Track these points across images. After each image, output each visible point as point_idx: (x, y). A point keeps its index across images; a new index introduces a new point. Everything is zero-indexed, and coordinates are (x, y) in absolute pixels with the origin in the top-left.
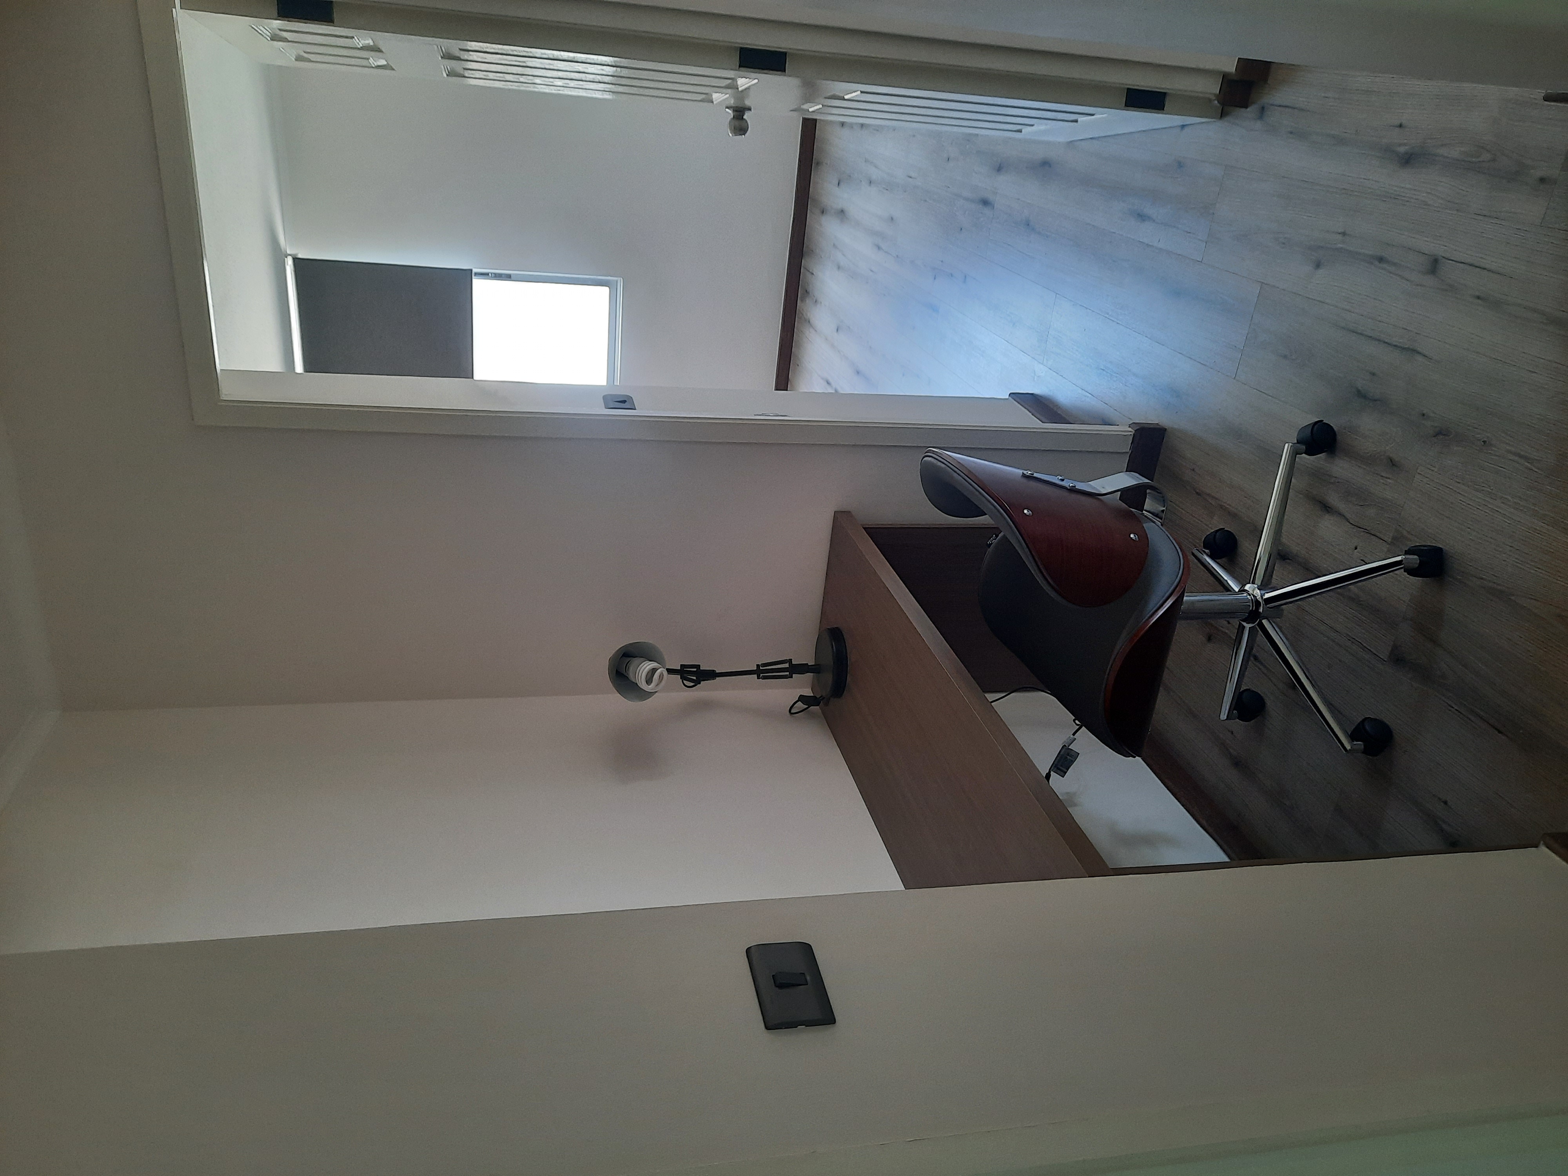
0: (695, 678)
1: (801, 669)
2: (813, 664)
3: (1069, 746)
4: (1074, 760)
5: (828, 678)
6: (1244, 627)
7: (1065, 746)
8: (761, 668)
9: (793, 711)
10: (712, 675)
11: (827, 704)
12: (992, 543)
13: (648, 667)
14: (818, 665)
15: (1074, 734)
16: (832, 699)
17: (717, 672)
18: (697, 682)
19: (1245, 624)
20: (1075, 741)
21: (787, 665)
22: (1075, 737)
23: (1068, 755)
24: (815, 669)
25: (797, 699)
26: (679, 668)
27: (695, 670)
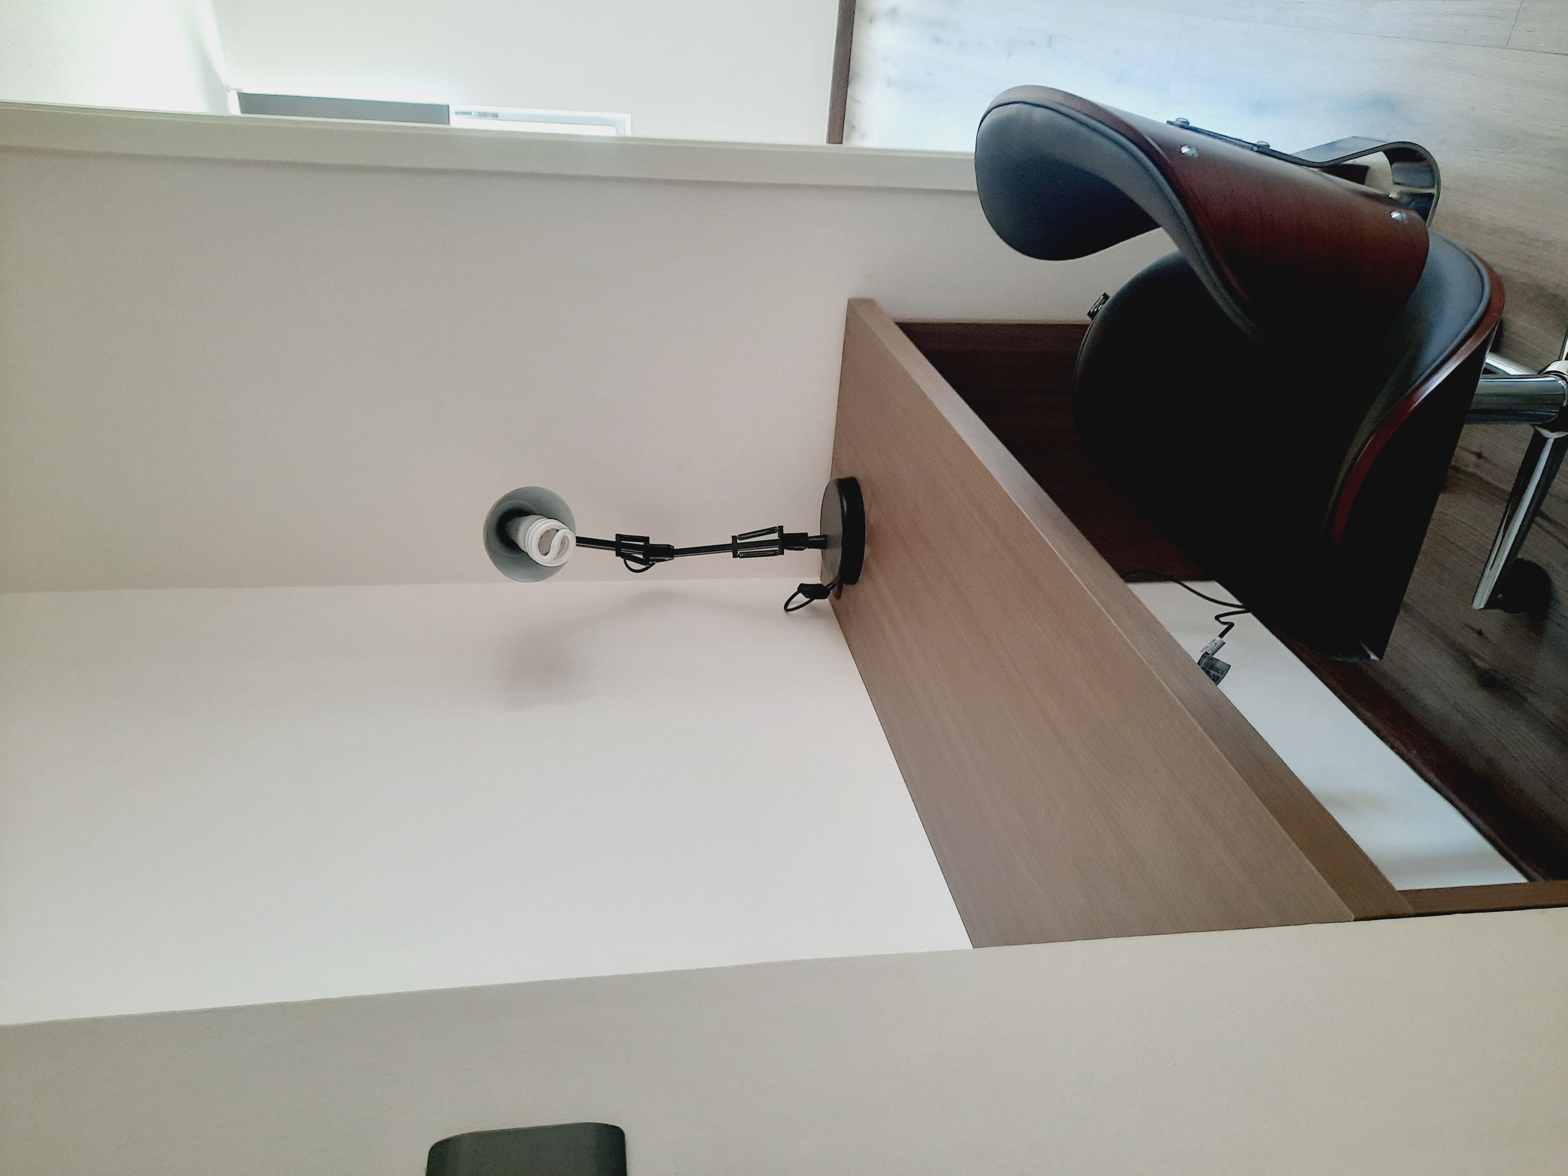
0: (641, 556)
1: (797, 541)
2: (819, 534)
3: (1213, 654)
4: (1221, 677)
5: (836, 554)
6: (1545, 440)
7: (1207, 653)
8: (739, 541)
9: (790, 607)
10: (667, 552)
11: (838, 596)
12: (1098, 311)
13: (543, 526)
14: (825, 536)
15: (1221, 636)
16: (845, 587)
17: (675, 548)
18: (647, 563)
19: (1546, 433)
20: (1224, 646)
21: (775, 536)
22: (1224, 639)
23: (1212, 669)
24: (820, 543)
25: (796, 590)
26: (614, 540)
27: (642, 544)
